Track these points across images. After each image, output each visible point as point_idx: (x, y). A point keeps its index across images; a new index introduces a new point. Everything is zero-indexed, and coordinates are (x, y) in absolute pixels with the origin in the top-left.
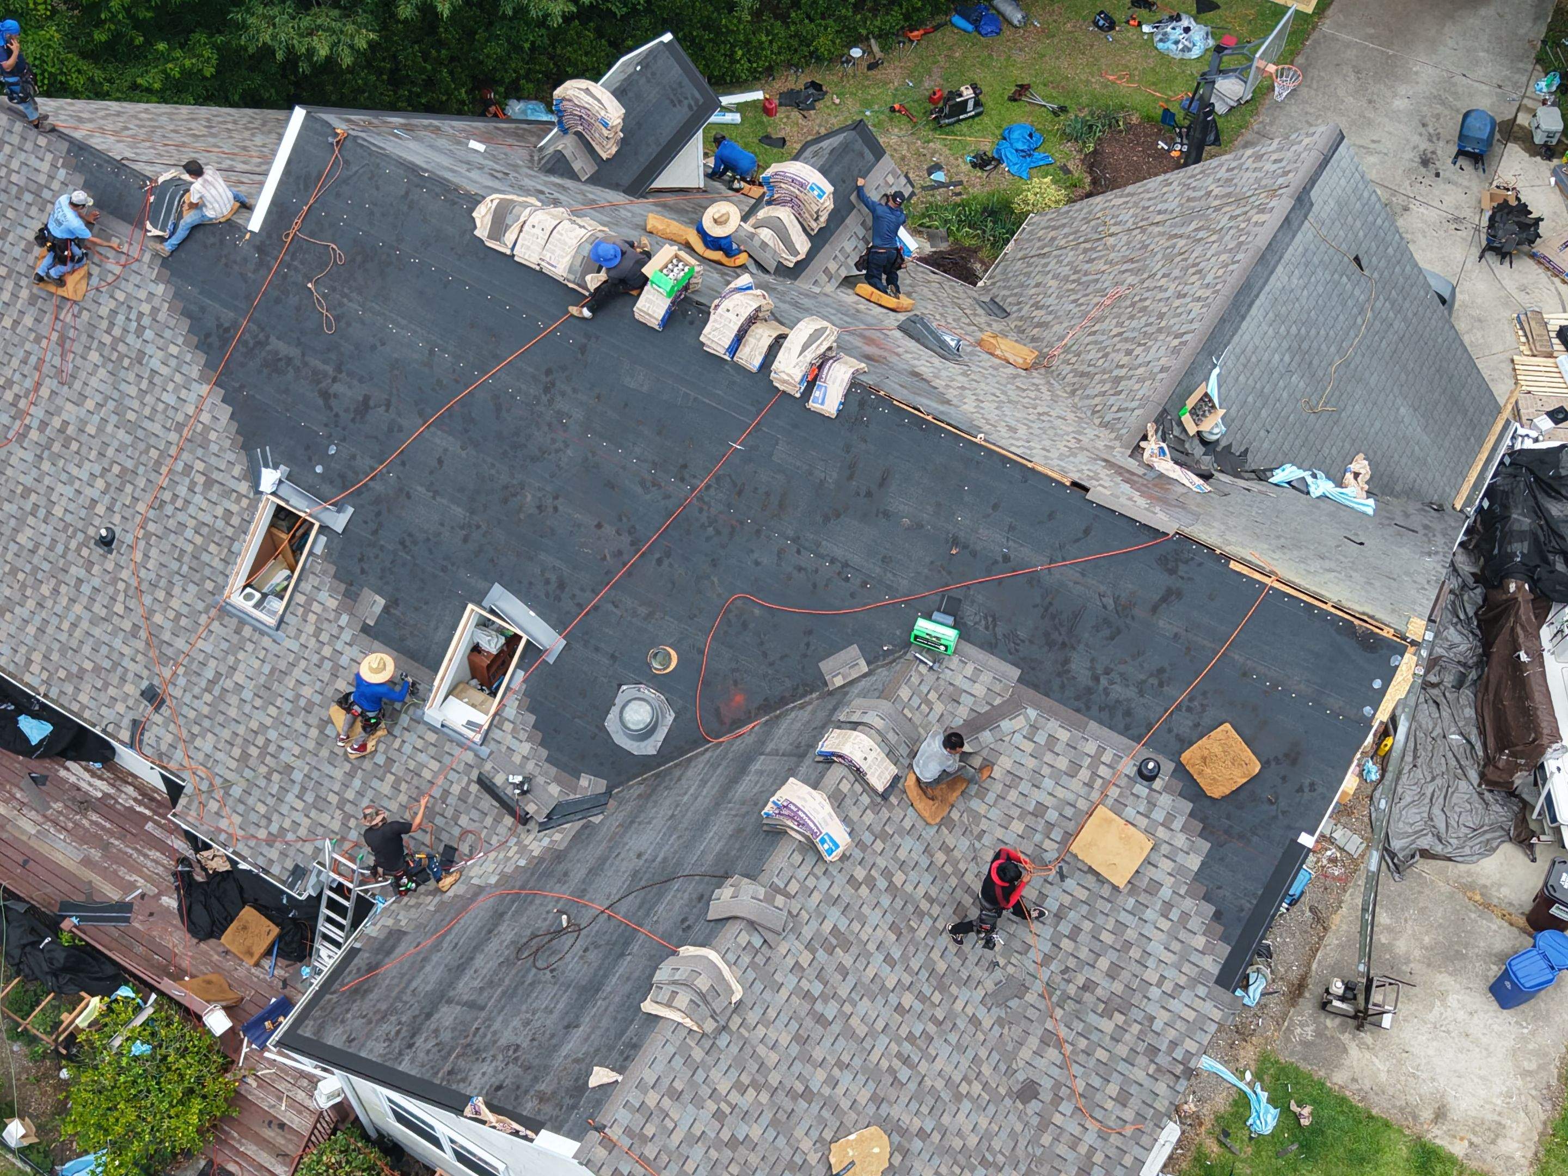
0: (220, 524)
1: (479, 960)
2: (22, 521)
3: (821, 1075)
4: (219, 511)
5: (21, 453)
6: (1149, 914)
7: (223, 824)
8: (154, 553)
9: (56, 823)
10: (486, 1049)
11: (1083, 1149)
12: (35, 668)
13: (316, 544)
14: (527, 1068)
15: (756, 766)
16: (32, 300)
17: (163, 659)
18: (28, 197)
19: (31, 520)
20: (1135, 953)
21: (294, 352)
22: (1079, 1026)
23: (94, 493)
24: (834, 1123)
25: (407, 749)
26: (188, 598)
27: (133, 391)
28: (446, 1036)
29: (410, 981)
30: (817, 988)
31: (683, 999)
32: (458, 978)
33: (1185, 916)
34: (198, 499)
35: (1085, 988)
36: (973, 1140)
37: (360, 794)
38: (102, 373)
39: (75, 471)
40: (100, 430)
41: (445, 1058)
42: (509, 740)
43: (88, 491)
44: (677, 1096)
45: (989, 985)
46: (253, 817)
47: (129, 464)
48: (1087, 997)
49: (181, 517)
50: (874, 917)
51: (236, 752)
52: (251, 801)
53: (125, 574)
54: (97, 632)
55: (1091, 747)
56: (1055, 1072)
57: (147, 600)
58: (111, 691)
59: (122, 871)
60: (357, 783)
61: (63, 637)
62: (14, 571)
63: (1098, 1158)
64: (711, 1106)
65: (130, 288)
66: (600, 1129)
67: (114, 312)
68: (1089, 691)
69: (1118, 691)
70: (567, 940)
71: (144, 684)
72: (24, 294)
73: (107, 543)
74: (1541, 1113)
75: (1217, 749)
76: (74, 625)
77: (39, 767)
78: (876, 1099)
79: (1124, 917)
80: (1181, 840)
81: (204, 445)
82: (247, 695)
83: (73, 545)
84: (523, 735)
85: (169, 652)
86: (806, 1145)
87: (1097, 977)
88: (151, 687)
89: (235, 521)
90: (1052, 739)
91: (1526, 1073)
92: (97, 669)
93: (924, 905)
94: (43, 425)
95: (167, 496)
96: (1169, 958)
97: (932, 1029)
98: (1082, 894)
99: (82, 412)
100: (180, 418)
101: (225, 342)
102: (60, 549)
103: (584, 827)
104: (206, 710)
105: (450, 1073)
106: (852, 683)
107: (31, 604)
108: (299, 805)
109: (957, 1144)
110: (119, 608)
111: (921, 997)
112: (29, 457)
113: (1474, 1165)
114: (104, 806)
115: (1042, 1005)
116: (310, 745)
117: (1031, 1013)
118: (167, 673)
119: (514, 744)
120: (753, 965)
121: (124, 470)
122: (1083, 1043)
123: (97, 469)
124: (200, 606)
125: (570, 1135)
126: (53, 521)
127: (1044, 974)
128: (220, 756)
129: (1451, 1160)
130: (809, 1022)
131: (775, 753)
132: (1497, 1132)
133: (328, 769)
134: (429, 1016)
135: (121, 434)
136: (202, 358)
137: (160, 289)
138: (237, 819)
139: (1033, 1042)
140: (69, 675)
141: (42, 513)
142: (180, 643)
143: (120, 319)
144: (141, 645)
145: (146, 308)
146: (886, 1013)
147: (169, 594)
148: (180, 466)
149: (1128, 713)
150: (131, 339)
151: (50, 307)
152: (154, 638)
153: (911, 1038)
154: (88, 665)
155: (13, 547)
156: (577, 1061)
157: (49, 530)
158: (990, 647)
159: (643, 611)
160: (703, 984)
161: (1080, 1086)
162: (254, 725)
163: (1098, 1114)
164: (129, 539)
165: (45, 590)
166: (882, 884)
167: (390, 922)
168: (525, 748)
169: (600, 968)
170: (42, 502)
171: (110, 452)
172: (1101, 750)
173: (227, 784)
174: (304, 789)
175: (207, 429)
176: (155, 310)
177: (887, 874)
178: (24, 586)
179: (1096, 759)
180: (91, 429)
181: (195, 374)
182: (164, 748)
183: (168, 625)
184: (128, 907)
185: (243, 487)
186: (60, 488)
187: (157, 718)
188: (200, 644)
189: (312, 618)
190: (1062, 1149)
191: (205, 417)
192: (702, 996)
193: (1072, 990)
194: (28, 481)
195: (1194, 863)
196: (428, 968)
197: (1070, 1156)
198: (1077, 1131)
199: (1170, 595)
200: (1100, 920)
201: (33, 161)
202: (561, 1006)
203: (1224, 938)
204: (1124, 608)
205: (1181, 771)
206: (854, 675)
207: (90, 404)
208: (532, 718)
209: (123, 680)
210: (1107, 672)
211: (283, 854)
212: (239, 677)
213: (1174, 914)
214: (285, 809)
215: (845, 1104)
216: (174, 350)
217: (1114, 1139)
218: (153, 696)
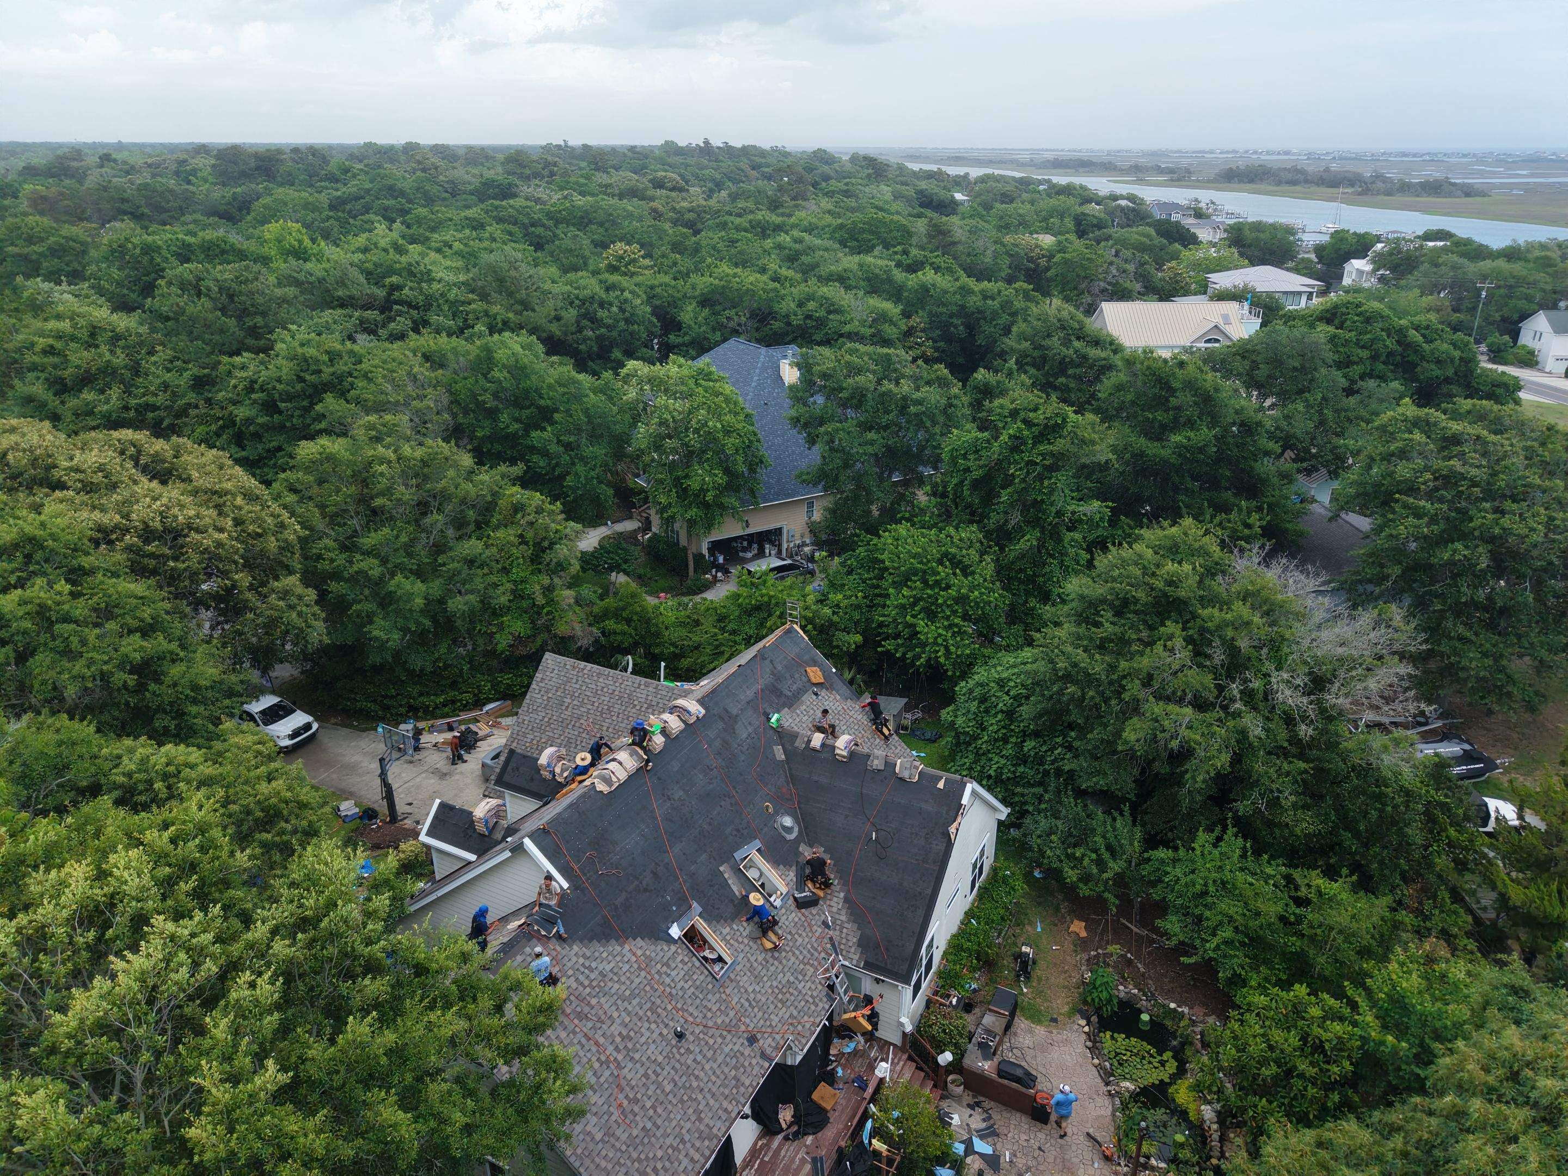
0: (686, 968)
1: (883, 879)
2: (659, 1086)
4: (680, 965)
5: (626, 1071)
6: (850, 714)
8: (691, 1009)
10: (925, 851)
12: (730, 1108)
15: (816, 778)
17: (737, 1026)
19: (660, 1079)
20: (860, 723)
21: (624, 895)
23: (657, 1032)
27: (616, 986)
28: (918, 876)
29: (888, 916)
32: (890, 886)
34: (673, 973)
37: (801, 952)
38: (603, 1000)
39: (643, 1040)
40: (629, 1014)
41: (927, 870)
42: (787, 880)
43: (655, 1035)
46: (806, 1009)
47: (649, 1005)
49: (678, 987)
51: (779, 1005)
52: (799, 1007)
53: (697, 1032)
54: (719, 1060)
57: (710, 1024)
59: (795, 1166)
60: (797, 952)
61: (718, 1082)
62: (682, 1101)
65: (569, 965)
68: (793, 695)
69: (794, 688)
71: (746, 1042)
73: (680, 1036)
75: (812, 674)
76: (714, 1073)
79: (851, 720)
80: (833, 697)
81: (649, 959)
82: (757, 988)
83: (677, 1056)
84: (786, 873)
85: (734, 1022)
88: (748, 1039)
92: (736, 1068)
94: (617, 1049)
95: (668, 990)
99: (618, 1021)
100: (635, 966)
101: (610, 926)
102: (678, 1066)
104: (761, 1013)
105: (934, 862)
106: (785, 750)
107: (700, 1097)
108: (803, 984)
110: (711, 1041)
112: (630, 1065)
116: (781, 967)
118: (743, 1028)
119: (789, 878)
121: (651, 1009)
123: (646, 1025)
124: (718, 996)
126: (664, 1064)
128: (780, 1016)
133: (790, 964)
134: (907, 892)
135: (635, 1002)
136: (613, 942)
137: (576, 948)
138: (806, 1018)
140: (736, 1087)
141: (658, 1070)
142: (732, 1013)
143: (581, 978)
144: (729, 1037)
147: (710, 1010)
148: (657, 977)
149: (800, 689)
150: (592, 976)
152: (727, 1028)
154: (733, 1073)
155: (670, 1097)
156: (935, 800)
157: (667, 1068)
159: (751, 806)
162: (770, 991)
164: (682, 1021)
165: (695, 1084)
167: (853, 949)
170: (653, 1067)
171: (641, 1013)
173: (791, 1016)
175: (644, 955)
176: (584, 956)
178: (690, 1098)
180: (627, 1020)
181: (618, 948)
182: (774, 1044)
183: (723, 1017)
184: (814, 1160)
185: (673, 948)
186: (650, 1052)
187: (761, 1042)
188: (734, 1003)
189: (732, 942)
191: (639, 953)
194: (642, 1071)
196: (882, 908)
205: (816, 685)
206: (782, 750)
207: (615, 1015)
209: (742, 1054)
210: (789, 688)
211: (821, 1000)
212: (750, 989)
214: (804, 992)
216: (604, 955)
218: (752, 1040)
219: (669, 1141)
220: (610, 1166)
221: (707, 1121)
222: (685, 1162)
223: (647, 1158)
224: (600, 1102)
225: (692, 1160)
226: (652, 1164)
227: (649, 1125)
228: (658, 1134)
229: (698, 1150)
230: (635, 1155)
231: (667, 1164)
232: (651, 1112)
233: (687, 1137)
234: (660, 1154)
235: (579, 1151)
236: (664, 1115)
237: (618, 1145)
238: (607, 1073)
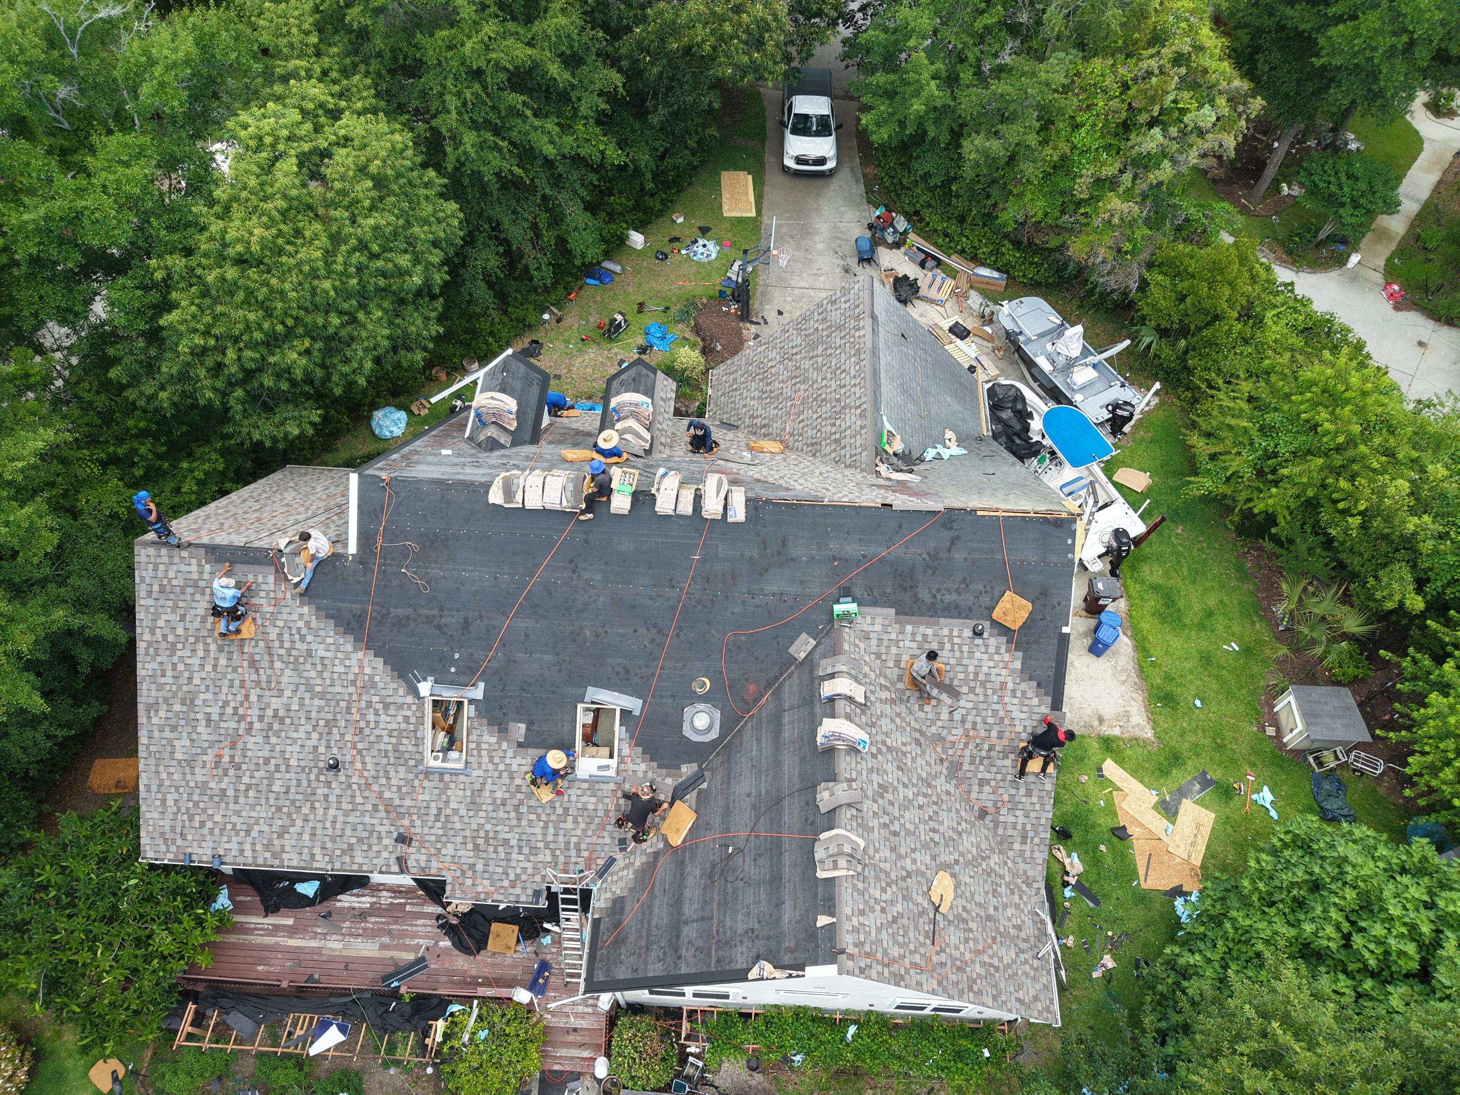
0: (403, 726)
1: (687, 893)
2: (271, 779)
3: (908, 861)
4: (400, 719)
5: (252, 740)
6: (1006, 700)
7: (480, 889)
8: (368, 759)
9: (351, 935)
10: (732, 939)
11: (1019, 827)
12: (318, 857)
13: (468, 711)
14: (769, 938)
15: (786, 719)
16: (220, 649)
17: (401, 816)
18: (190, 590)
19: (277, 775)
20: (1006, 722)
21: (409, 611)
22: (994, 769)
23: (314, 742)
24: (924, 881)
25: (573, 798)
26: (402, 775)
27: (313, 674)
28: (699, 943)
29: (649, 923)
30: (886, 819)
31: (842, 862)
32: (681, 907)
33: (1024, 693)
34: (383, 718)
35: (990, 750)
36: (974, 851)
37: (556, 835)
38: (288, 672)
39: (295, 735)
40: (301, 705)
41: (709, 954)
42: (631, 767)
43: (309, 743)
44: (862, 913)
45: (945, 772)
46: (496, 877)
47: (330, 716)
48: (993, 753)
49: (377, 732)
50: (889, 767)
51: (470, 846)
52: (491, 869)
53: (354, 780)
54: (351, 819)
55: (946, 631)
56: (992, 797)
57: (375, 787)
58: (375, 848)
59: (408, 941)
60: (551, 830)
61: (330, 832)
62: (279, 809)
63: (1029, 827)
64: (878, 908)
65: (285, 616)
66: (843, 952)
67: (280, 635)
68: (933, 604)
69: (948, 598)
70: (739, 860)
71: (395, 835)
72: (213, 647)
73: (335, 767)
74: (1139, 697)
75: (1009, 606)
76: (334, 822)
77: (322, 908)
78: (934, 858)
79: (995, 707)
80: (1007, 657)
81: (374, 685)
82: (463, 812)
83: (312, 777)
84: (638, 761)
85: (403, 810)
86: (920, 899)
87: (994, 741)
88: (400, 835)
89: (413, 720)
90: (925, 636)
91: (1124, 682)
92: (360, 840)
93: (904, 749)
94: (261, 718)
95: (362, 724)
96: (1024, 716)
97: (935, 808)
98: (970, 705)
99: (285, 700)
100: (351, 677)
101: (362, 624)
102: (304, 783)
103: (699, 793)
104: (440, 832)
105: (718, 961)
106: (811, 653)
107: (299, 823)
108: (522, 857)
109: (970, 857)
110: (359, 800)
111: (925, 795)
112: (260, 739)
113: (1126, 736)
114: (375, 910)
115: (972, 768)
116: (514, 822)
117: (969, 775)
118: (406, 822)
119: (635, 767)
120: (859, 825)
121: (327, 721)
122: (999, 777)
123: (309, 728)
124: (411, 776)
125: (825, 962)
126: (293, 770)
127: (967, 753)
128: (459, 853)
129: (1117, 738)
130: (892, 838)
131: (792, 708)
132: (1127, 716)
133: (529, 830)
134: (678, 937)
135: (317, 702)
136: (351, 638)
137: (306, 609)
138: (486, 882)
139: (975, 788)
140: (344, 852)
141: (283, 768)
142: (408, 802)
143: (286, 637)
144: (382, 814)
145: (301, 624)
146: (916, 811)
147: (388, 778)
148: (363, 704)
149: (957, 607)
151: (234, 648)
152: (389, 807)
153: (931, 818)
154: (353, 840)
155: (272, 796)
156: (799, 922)
157: (292, 775)
158: (874, 603)
159: (679, 665)
160: (847, 849)
161: (1006, 798)
162: (475, 827)
163: (1020, 806)
164: (348, 758)
165: (305, 810)
166: (884, 749)
167: (609, 895)
168: (643, 767)
169: (771, 866)
170: (281, 761)
171: (314, 715)
172: (951, 631)
173: (472, 866)
174: (520, 847)
175: (371, 677)
176: (307, 624)
177: (884, 743)
178: (289, 815)
179: (951, 636)
180: (295, 707)
181: (349, 647)
182: (423, 864)
183: (395, 796)
184: (422, 959)
185: (410, 699)
186: (289, 749)
187: (411, 850)
188: (421, 797)
189: (484, 753)
190: (1010, 832)
191: (368, 670)
192: (851, 855)
193: (984, 754)
194: (265, 753)
195: (1018, 665)
196: (656, 911)
197: (1015, 833)
198: (1013, 819)
199: (954, 540)
200: (984, 713)
201: (183, 568)
202: (763, 896)
203: (1046, 694)
204: (934, 557)
205: (995, 624)
206: (810, 648)
207: (288, 693)
208: (640, 749)
209: (380, 838)
210: (938, 591)
211: (524, 888)
212: (453, 805)
213: (1019, 694)
214: (514, 864)
215: (923, 868)
216: (330, 640)
217: (1032, 815)
218: (403, 839)
219: (234, 819)
220: (167, 783)
221: (286, 843)
222: (234, 846)
223: (204, 810)
224: (205, 737)
225: (242, 851)
226: (204, 817)
227: (230, 793)
228: (231, 806)
229: (254, 851)
230: (196, 798)
231: (217, 831)
232: (243, 787)
233: (254, 834)
234: (218, 818)
235: (153, 748)
236: (251, 801)
237: (189, 777)
238: (233, 725)
